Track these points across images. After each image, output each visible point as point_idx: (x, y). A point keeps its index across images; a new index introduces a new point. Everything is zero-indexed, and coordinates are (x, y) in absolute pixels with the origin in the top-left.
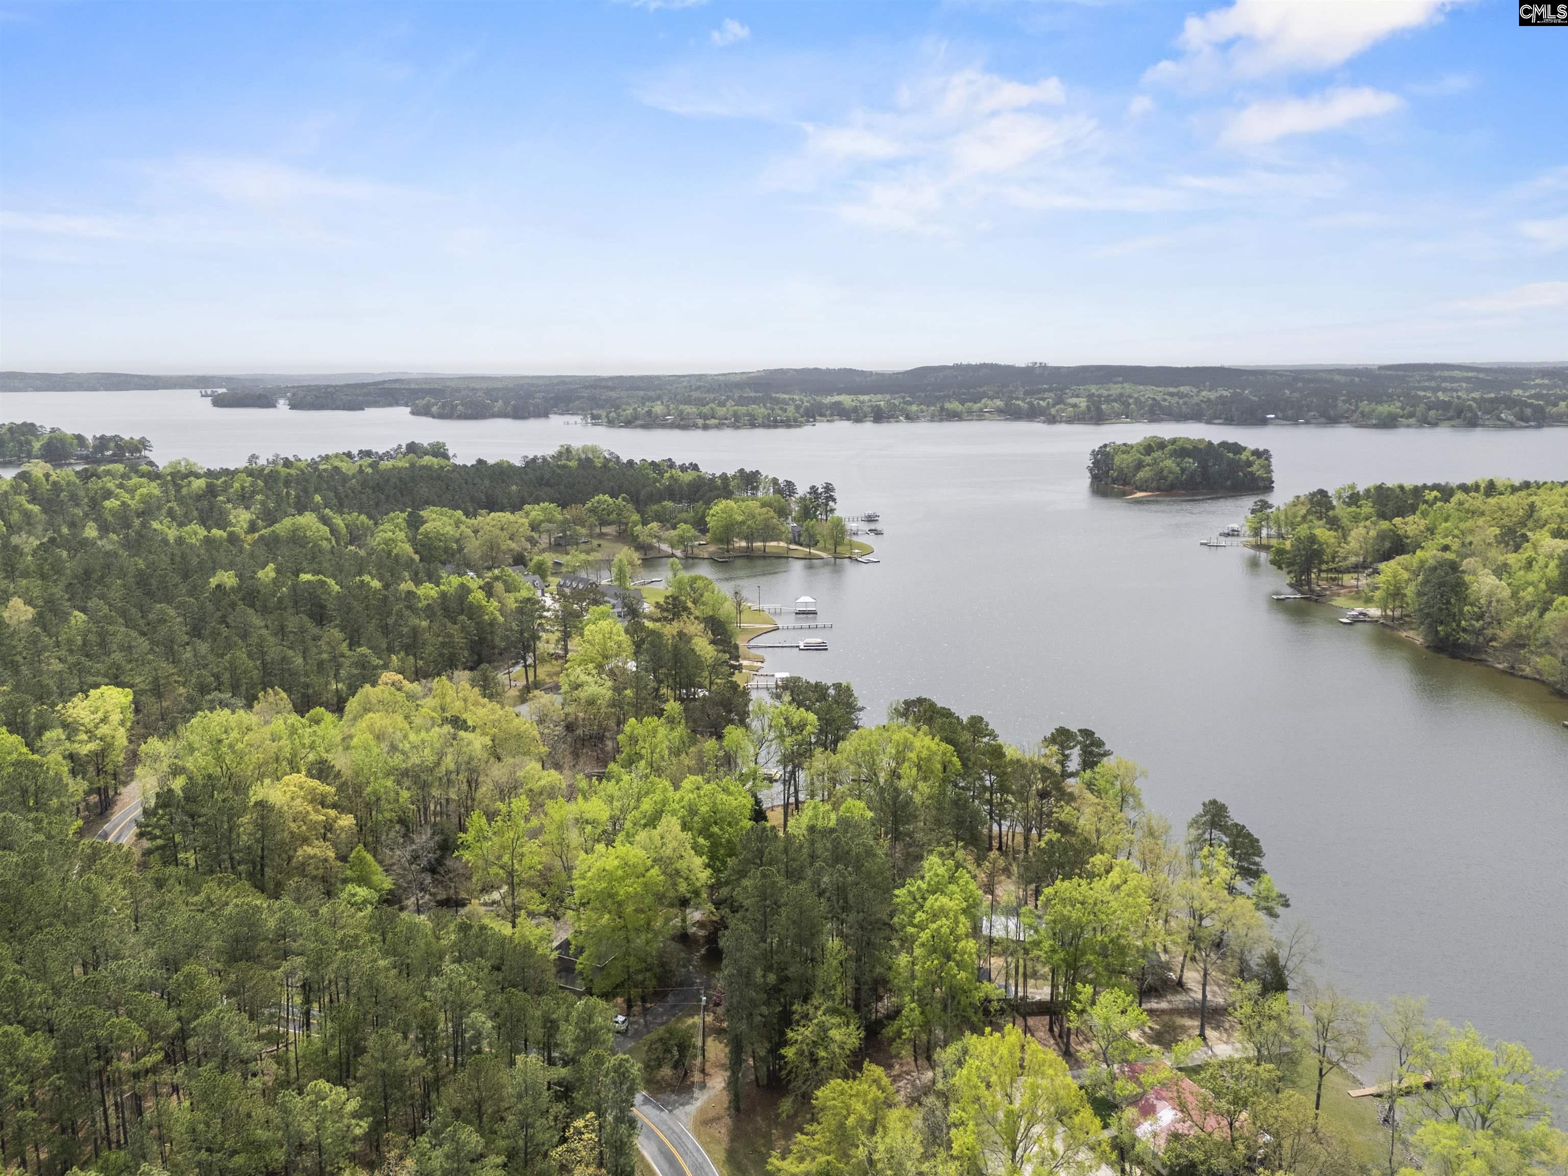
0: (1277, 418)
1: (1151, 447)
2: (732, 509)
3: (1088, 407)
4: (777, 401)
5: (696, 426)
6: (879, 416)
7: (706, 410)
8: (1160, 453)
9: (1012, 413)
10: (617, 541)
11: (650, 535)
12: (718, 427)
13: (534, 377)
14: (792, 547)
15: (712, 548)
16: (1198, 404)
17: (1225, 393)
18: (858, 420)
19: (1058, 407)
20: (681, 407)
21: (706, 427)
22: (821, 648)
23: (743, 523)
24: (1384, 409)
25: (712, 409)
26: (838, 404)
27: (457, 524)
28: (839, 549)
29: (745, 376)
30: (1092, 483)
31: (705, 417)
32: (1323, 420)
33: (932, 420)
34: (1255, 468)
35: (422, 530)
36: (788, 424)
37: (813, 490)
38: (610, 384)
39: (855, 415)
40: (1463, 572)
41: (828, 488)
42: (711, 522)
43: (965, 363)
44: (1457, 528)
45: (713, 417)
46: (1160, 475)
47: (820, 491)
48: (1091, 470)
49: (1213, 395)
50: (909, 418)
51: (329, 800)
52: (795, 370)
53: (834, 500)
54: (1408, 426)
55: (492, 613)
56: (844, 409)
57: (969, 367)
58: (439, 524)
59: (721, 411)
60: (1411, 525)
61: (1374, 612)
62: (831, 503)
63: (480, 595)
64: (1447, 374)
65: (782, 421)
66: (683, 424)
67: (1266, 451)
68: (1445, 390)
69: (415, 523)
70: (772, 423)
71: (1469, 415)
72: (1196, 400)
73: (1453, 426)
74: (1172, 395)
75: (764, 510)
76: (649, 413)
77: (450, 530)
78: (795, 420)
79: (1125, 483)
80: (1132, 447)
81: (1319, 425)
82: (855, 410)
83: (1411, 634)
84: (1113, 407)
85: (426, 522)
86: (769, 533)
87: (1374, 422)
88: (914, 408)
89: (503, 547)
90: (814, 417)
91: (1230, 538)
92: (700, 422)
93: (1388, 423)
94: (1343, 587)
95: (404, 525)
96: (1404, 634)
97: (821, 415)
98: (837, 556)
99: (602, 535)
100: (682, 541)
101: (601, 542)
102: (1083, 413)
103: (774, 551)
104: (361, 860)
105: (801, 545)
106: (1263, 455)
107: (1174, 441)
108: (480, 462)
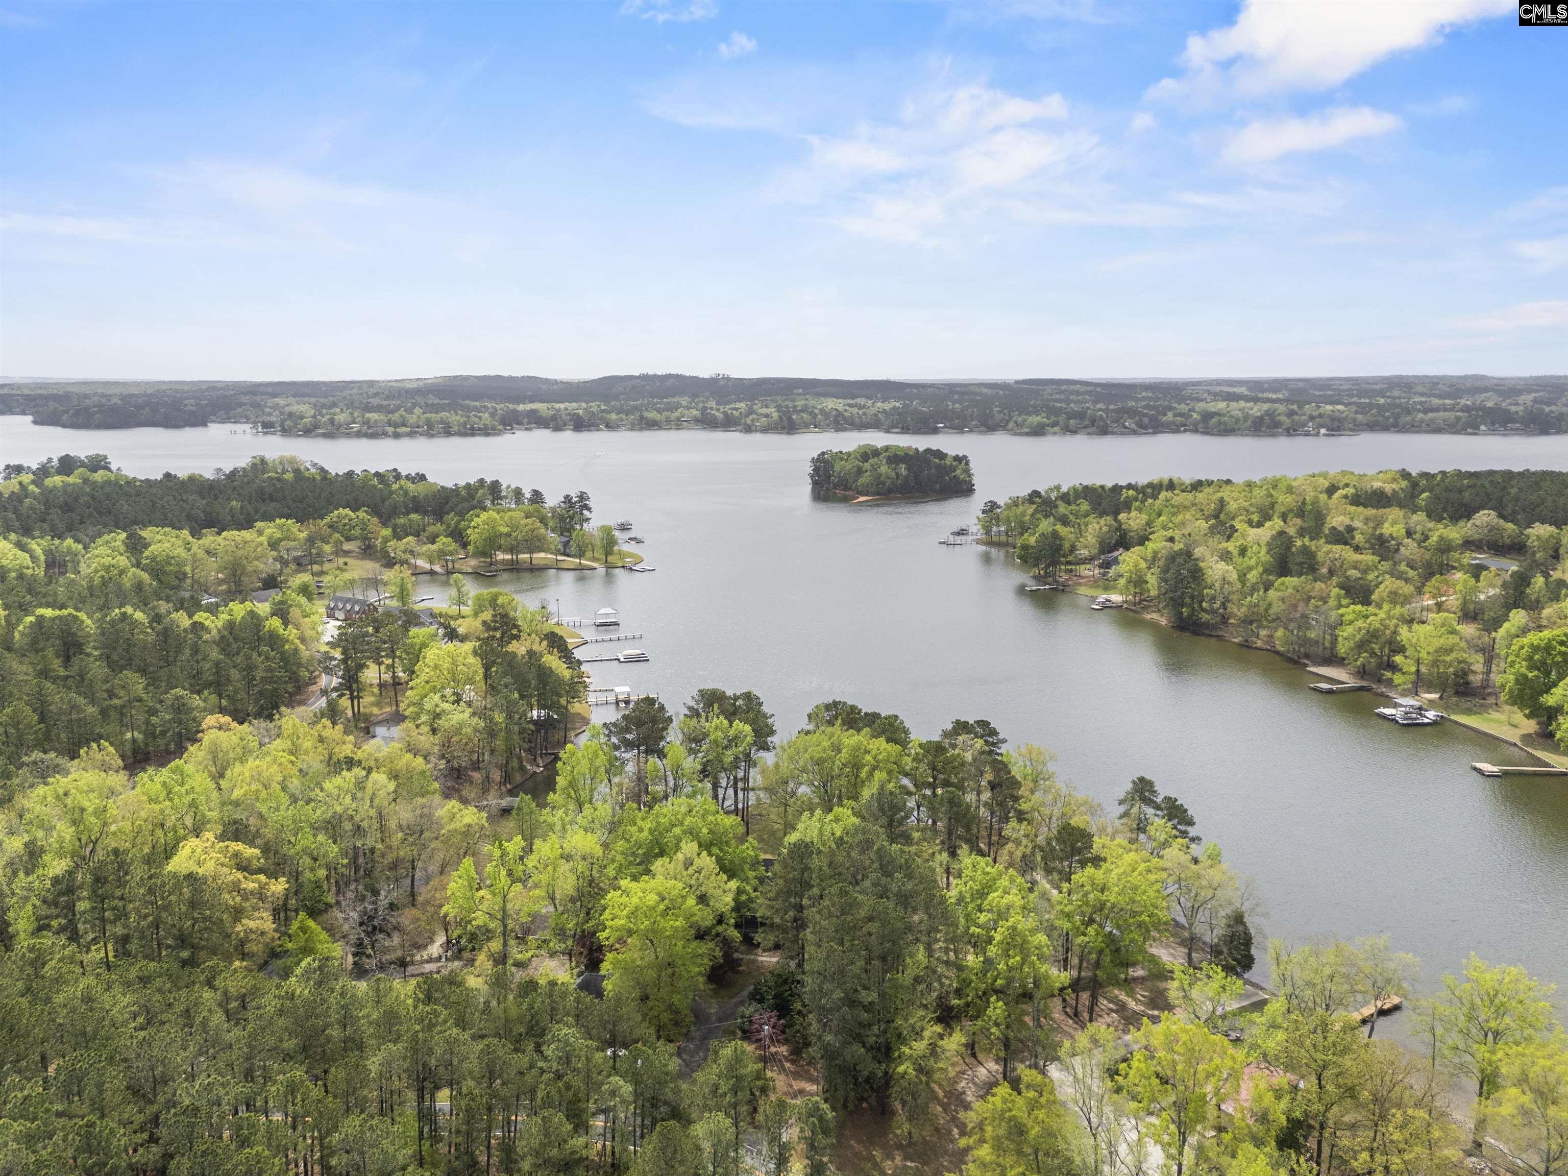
0: (945, 427)
1: (868, 454)
2: (495, 521)
3: (780, 417)
4: (468, 409)
5: (385, 435)
6: (580, 425)
7: (395, 417)
8: (876, 459)
9: (708, 422)
10: (362, 559)
11: (404, 552)
12: (411, 435)
13: (171, 382)
14: (559, 558)
15: (473, 562)
16: (875, 415)
17: (897, 405)
18: (557, 429)
19: (751, 417)
20: (367, 415)
21: (397, 436)
22: (640, 659)
23: (509, 535)
24: (1035, 420)
25: (402, 416)
26: (534, 412)
27: (187, 546)
28: (610, 559)
29: (421, 383)
30: (813, 489)
31: (396, 426)
32: (983, 428)
33: (632, 429)
34: (958, 472)
35: (146, 553)
36: (487, 432)
37: (568, 499)
38: (270, 390)
39: (554, 423)
40: (1196, 559)
41: (582, 497)
42: (473, 535)
43: (651, 373)
44: (1171, 521)
45: (404, 425)
46: (878, 481)
47: (575, 499)
48: (812, 477)
49: (887, 406)
50: (610, 426)
51: (255, 864)
52: (476, 377)
53: (589, 509)
54: (1055, 433)
55: (292, 643)
56: (541, 417)
57: (655, 377)
58: (168, 545)
59: (412, 419)
60: (1133, 520)
61: (1116, 598)
62: (585, 512)
63: (275, 623)
64: (1072, 388)
65: (479, 429)
66: (372, 433)
67: (965, 457)
68: (1075, 402)
69: (135, 546)
70: (469, 431)
71: (1101, 423)
72: (873, 411)
73: (1089, 434)
74: (851, 406)
75: (529, 521)
76: (332, 421)
77: (180, 552)
78: (494, 428)
79: (846, 488)
80: (849, 454)
81: (980, 432)
82: (554, 418)
83: (1155, 616)
84: (802, 418)
85: (150, 545)
86: (534, 544)
87: (1027, 430)
88: (613, 416)
89: (250, 569)
90: (510, 425)
91: (960, 537)
92: (390, 430)
93: (1038, 431)
94: (1083, 578)
95: (122, 548)
96: (1149, 617)
97: (518, 423)
98: (609, 567)
99: (347, 553)
100: (442, 554)
101: (346, 560)
102: (776, 423)
103: (542, 562)
104: (303, 929)
105: (568, 555)
106: (961, 460)
107: (887, 449)
108: (168, 475)
